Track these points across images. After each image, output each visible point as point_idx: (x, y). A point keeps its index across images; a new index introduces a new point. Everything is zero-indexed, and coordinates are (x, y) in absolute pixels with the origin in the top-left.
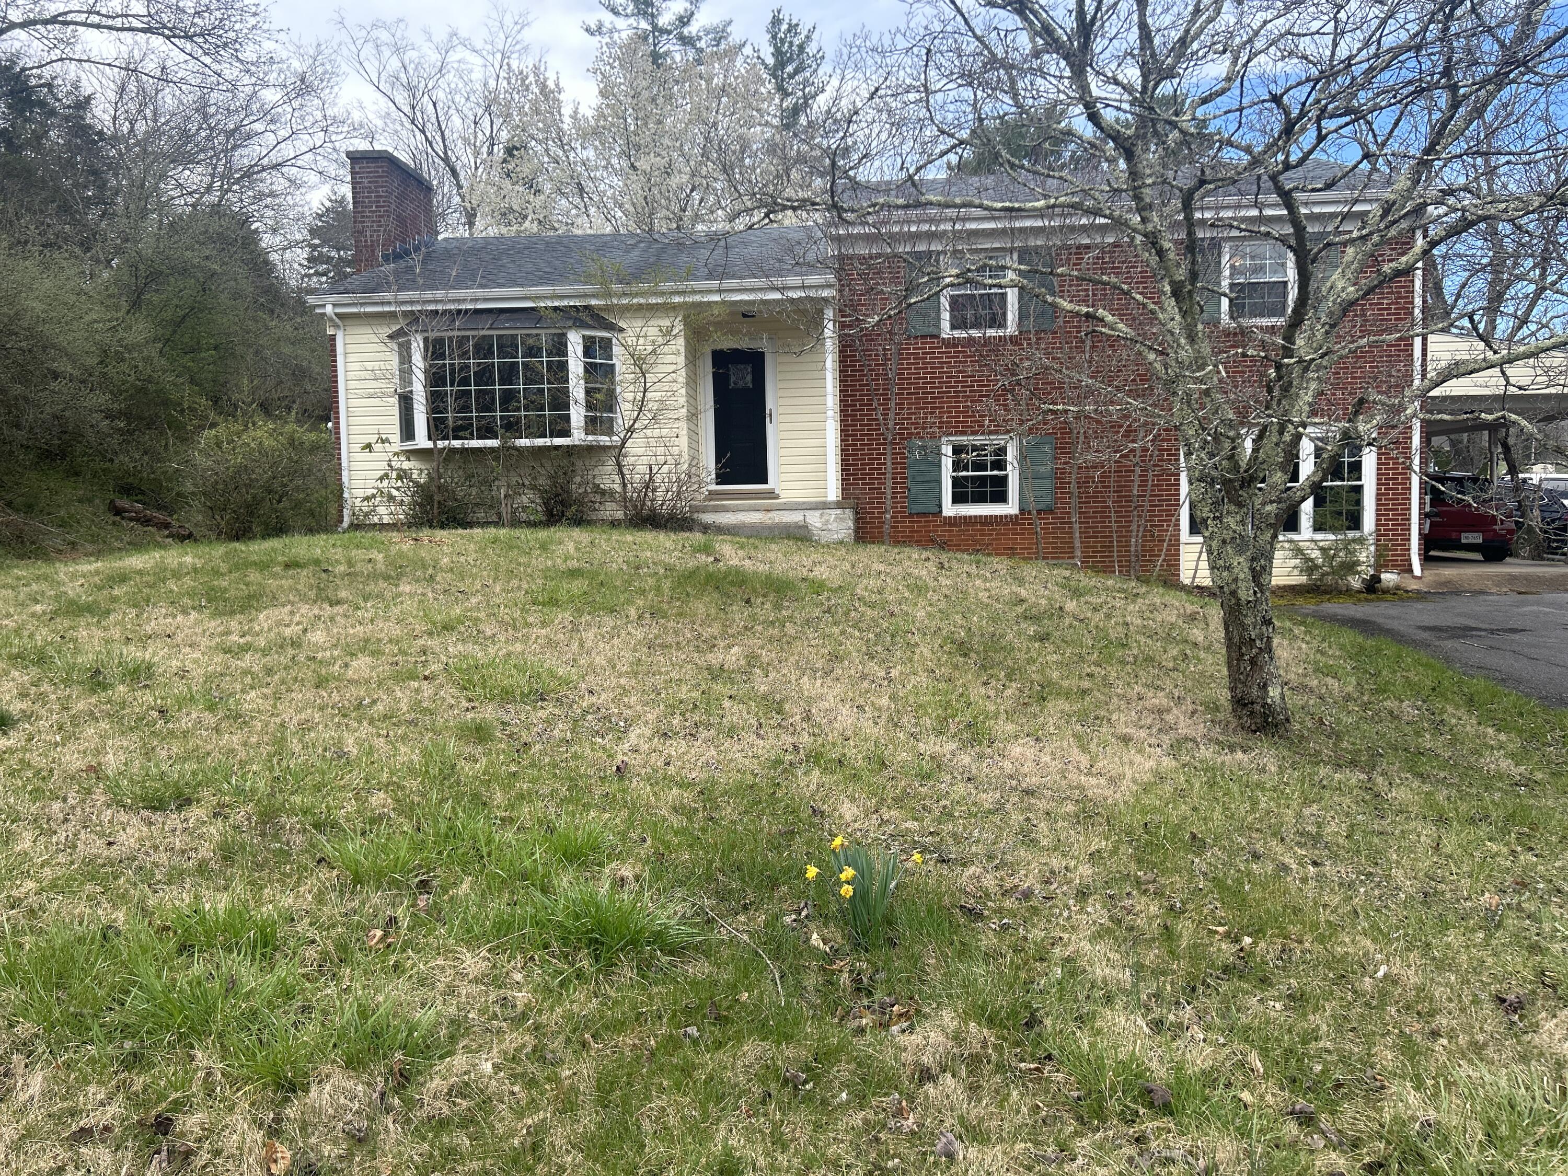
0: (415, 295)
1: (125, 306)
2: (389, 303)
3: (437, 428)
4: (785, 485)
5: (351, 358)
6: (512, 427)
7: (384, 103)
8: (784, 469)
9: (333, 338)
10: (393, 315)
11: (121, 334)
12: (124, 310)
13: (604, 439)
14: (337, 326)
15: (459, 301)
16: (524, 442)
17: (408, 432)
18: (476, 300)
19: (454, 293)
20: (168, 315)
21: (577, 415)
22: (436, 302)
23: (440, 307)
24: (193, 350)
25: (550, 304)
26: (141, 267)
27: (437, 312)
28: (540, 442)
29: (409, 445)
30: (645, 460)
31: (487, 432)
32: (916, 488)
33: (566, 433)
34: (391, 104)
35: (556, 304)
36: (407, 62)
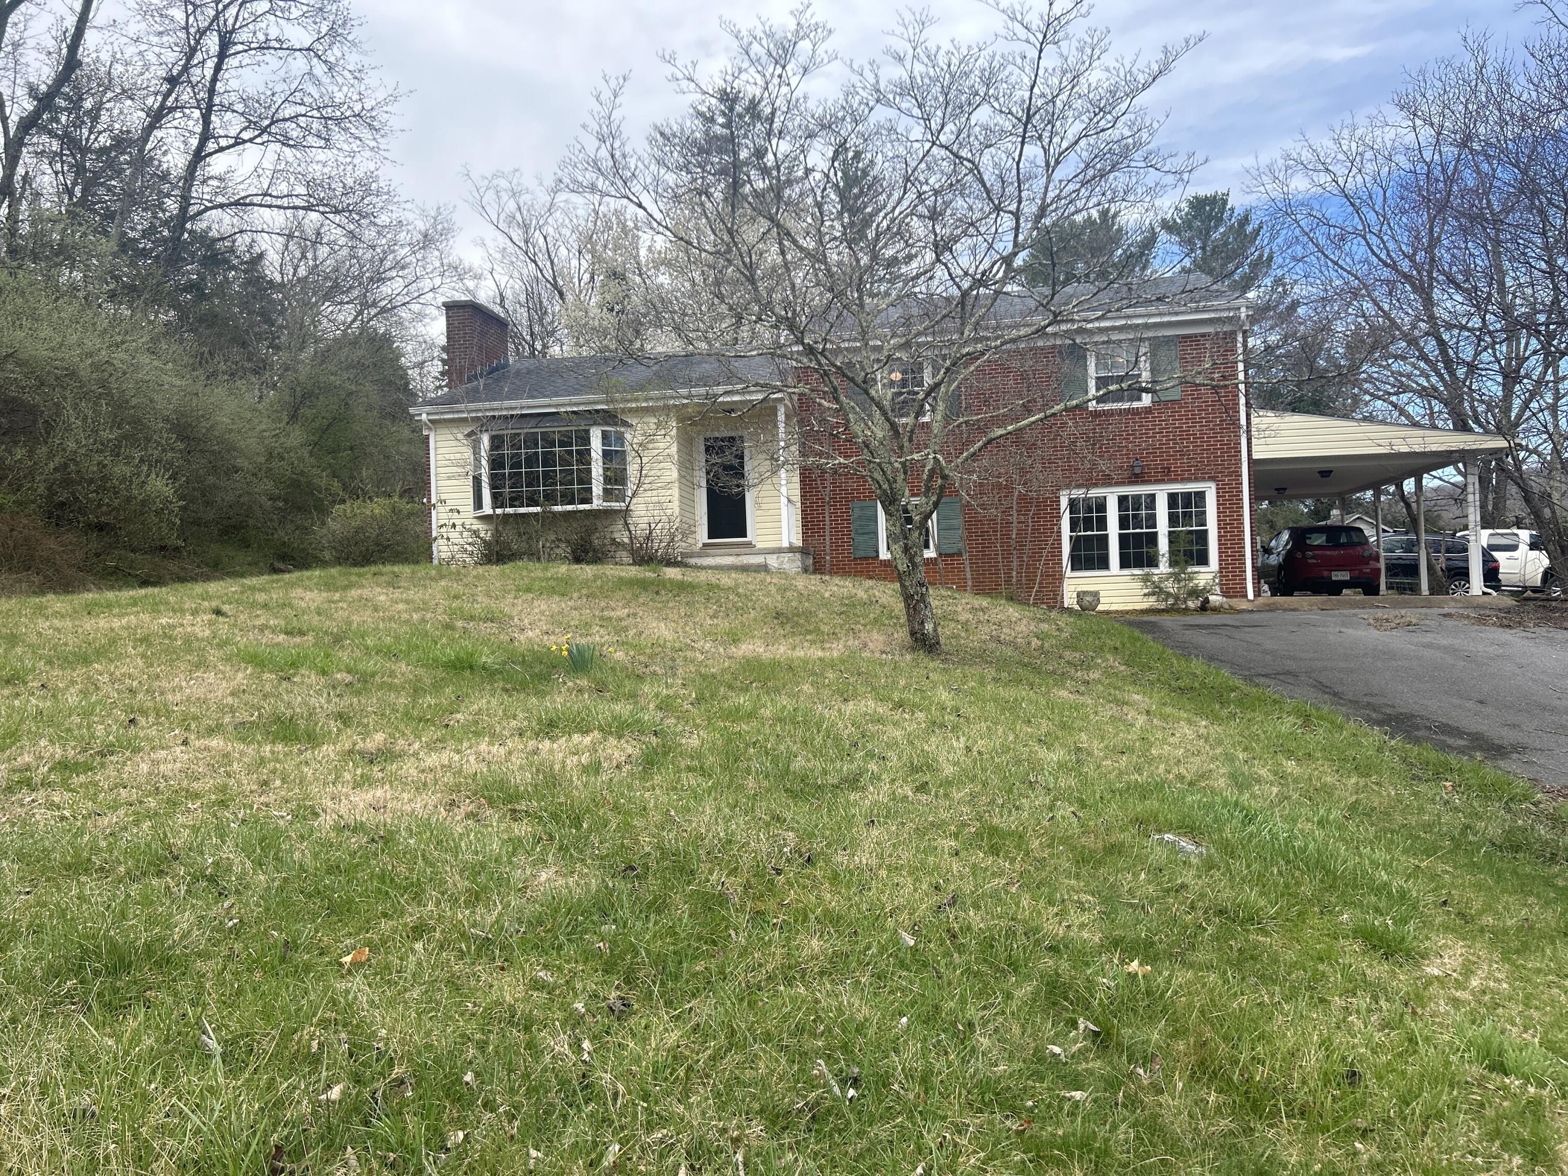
0: (480, 405)
1: (286, 419)
2: (462, 412)
3: (497, 500)
4: (759, 539)
5: (440, 451)
6: (550, 498)
7: (503, 241)
8: (758, 525)
9: (427, 437)
10: (464, 420)
11: (283, 440)
12: (284, 422)
13: (616, 505)
14: (430, 429)
15: (512, 409)
16: (558, 508)
17: (478, 504)
18: (522, 408)
19: (507, 403)
20: (317, 424)
21: (597, 489)
22: (493, 410)
23: (496, 414)
24: (333, 451)
25: (569, 409)
26: (298, 389)
27: (494, 417)
28: (570, 508)
29: (479, 513)
30: (646, 520)
31: (533, 502)
32: (859, 538)
33: (588, 501)
34: (508, 241)
35: (575, 409)
36: (522, 205)
